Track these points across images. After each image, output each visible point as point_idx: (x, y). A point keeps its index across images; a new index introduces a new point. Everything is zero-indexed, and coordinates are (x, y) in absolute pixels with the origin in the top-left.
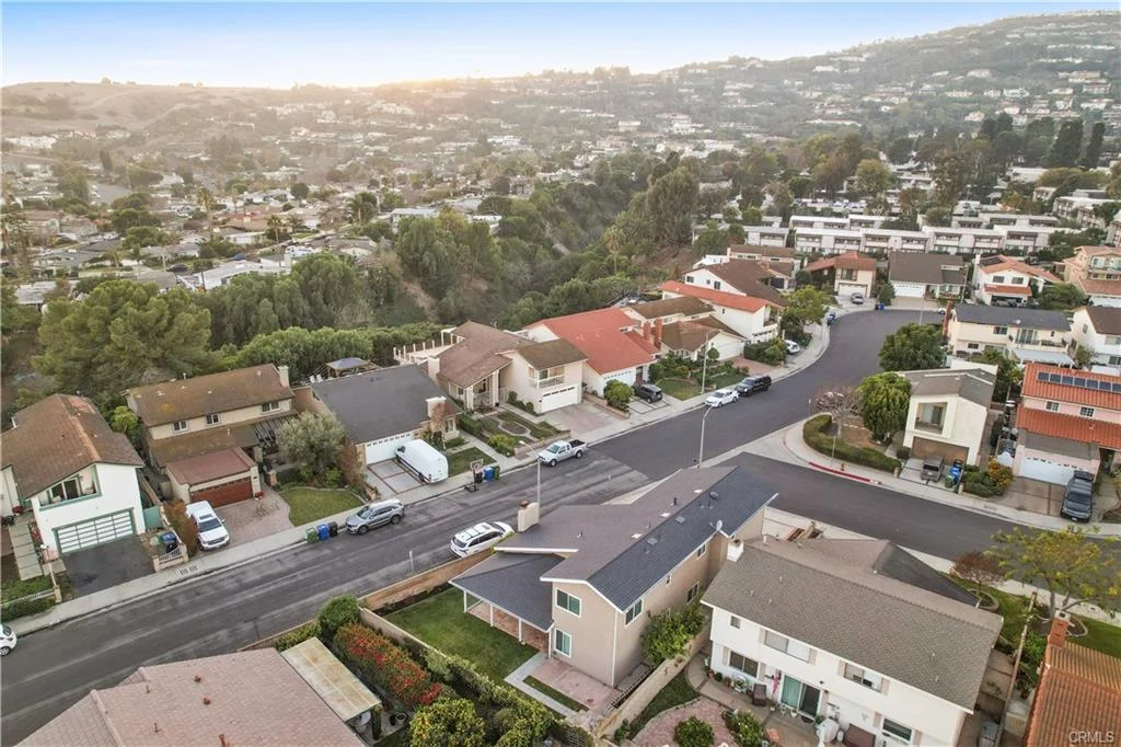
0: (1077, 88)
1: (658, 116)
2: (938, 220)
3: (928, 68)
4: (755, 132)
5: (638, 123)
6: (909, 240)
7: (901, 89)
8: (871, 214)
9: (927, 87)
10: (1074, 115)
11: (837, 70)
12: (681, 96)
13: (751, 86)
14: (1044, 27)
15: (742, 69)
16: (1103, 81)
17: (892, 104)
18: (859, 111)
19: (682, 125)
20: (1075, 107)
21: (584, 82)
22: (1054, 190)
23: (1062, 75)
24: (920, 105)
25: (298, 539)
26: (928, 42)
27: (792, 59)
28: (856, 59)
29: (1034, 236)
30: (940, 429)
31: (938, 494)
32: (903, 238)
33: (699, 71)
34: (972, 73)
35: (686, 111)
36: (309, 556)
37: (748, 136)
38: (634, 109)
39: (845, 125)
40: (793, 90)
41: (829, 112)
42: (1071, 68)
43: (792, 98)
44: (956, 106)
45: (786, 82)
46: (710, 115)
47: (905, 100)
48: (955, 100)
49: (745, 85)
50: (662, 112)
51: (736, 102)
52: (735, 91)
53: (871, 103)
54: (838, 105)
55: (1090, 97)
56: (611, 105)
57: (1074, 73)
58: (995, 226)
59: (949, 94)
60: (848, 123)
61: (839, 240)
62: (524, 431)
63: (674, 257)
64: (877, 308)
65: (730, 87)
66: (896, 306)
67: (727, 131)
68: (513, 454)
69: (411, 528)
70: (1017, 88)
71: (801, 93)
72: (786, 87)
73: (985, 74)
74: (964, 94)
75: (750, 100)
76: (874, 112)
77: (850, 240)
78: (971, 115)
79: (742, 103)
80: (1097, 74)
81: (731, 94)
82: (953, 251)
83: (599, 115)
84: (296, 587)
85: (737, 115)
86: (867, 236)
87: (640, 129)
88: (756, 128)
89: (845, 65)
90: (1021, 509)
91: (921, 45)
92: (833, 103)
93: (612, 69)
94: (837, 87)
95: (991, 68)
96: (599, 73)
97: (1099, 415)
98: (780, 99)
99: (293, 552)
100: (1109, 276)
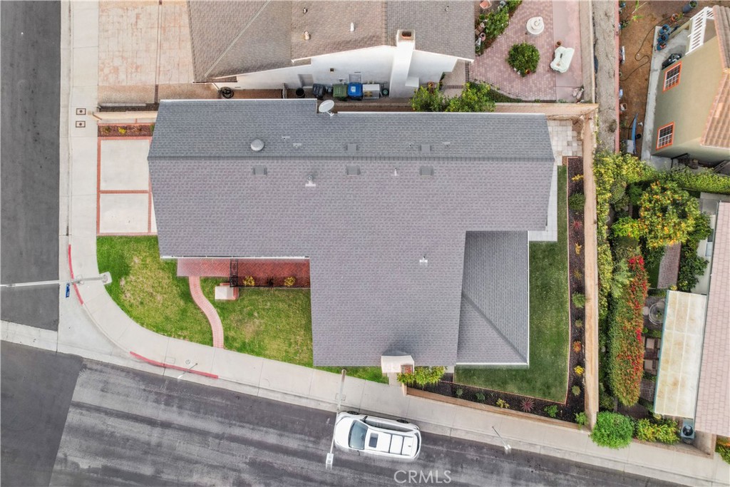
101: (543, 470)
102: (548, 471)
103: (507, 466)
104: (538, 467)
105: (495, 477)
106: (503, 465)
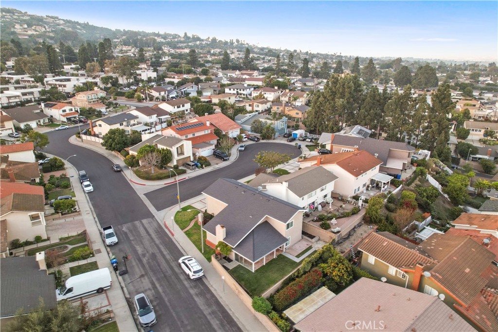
30: (184, 154)
31: (199, 172)
62: (66, 247)
68: (92, 254)
90: (217, 164)
100: (94, 102)
101: (225, 319)
102: (226, 321)
103: (214, 308)
104: (224, 317)
105: (207, 307)
106: (214, 307)
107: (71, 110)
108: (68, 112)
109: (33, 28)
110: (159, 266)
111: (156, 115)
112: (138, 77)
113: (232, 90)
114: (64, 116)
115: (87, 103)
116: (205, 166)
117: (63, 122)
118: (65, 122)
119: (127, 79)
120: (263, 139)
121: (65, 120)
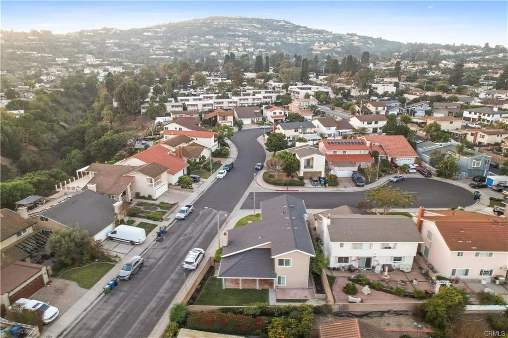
0: (243, 43)
1: (76, 55)
2: (236, 94)
3: (190, 35)
4: (128, 62)
5: (67, 59)
6: (230, 102)
7: (182, 43)
8: (208, 94)
9: (192, 42)
10: (245, 53)
11: (153, 34)
12: (84, 46)
13: (118, 41)
14: (224, 21)
15: (110, 33)
16: (250, 41)
17: (182, 49)
18: (169, 52)
19: (90, 59)
20: (245, 50)
21: (26, 37)
22: (263, 80)
23: (237, 38)
24: (192, 49)
25: (98, 294)
26: (186, 24)
27: (132, 29)
28: (159, 30)
29: (271, 97)
30: (312, 167)
31: (320, 189)
32: (228, 102)
33: (89, 34)
34: (207, 37)
35: (90, 53)
36: (114, 300)
37: (125, 64)
38: (61, 52)
39: (166, 58)
40: (137, 43)
41: (157, 52)
42: (239, 36)
43: (138, 47)
44: (206, 49)
45: (132, 39)
46: (103, 55)
47: (186, 47)
48: (205, 47)
49: (116, 41)
50: (78, 53)
51: (113, 49)
52: (111, 43)
53: (173, 48)
54: (160, 49)
55: (248, 47)
56: (48, 49)
57: (241, 38)
58: (256, 95)
59: (201, 45)
60: (167, 57)
61: (204, 105)
62: (157, 209)
63: (135, 120)
64: (239, 130)
65: (108, 41)
66: (244, 128)
67: (114, 62)
68: (162, 220)
69: (152, 267)
70: (224, 43)
71: (141, 44)
72: (133, 42)
73: (212, 37)
74: (207, 45)
75: (119, 48)
76: (175, 52)
77: (209, 105)
78: (212, 53)
79: (116, 49)
80: (247, 39)
81: (110, 45)
82: (246, 105)
83: (43, 55)
84: (126, 316)
85: (115, 55)
86: (215, 103)
87: (70, 62)
88: (127, 60)
89: (156, 32)
90: (346, 187)
91: (185, 25)
92: (157, 48)
93: (41, 31)
94: (156, 42)
95: (213, 35)
96: (34, 33)
97: (348, 152)
98: (133, 47)
99: (103, 301)
100: (305, 108)
105: (164, 292)
106: (168, 295)
107: (281, 113)
108: (277, 114)
109: (327, 44)
110: (182, 247)
111: (336, 128)
112: (374, 90)
113: (473, 113)
114: (272, 117)
115: (298, 109)
116: (328, 186)
117: (270, 122)
118: (272, 123)
119: (360, 91)
120: (438, 176)
121: (273, 121)
